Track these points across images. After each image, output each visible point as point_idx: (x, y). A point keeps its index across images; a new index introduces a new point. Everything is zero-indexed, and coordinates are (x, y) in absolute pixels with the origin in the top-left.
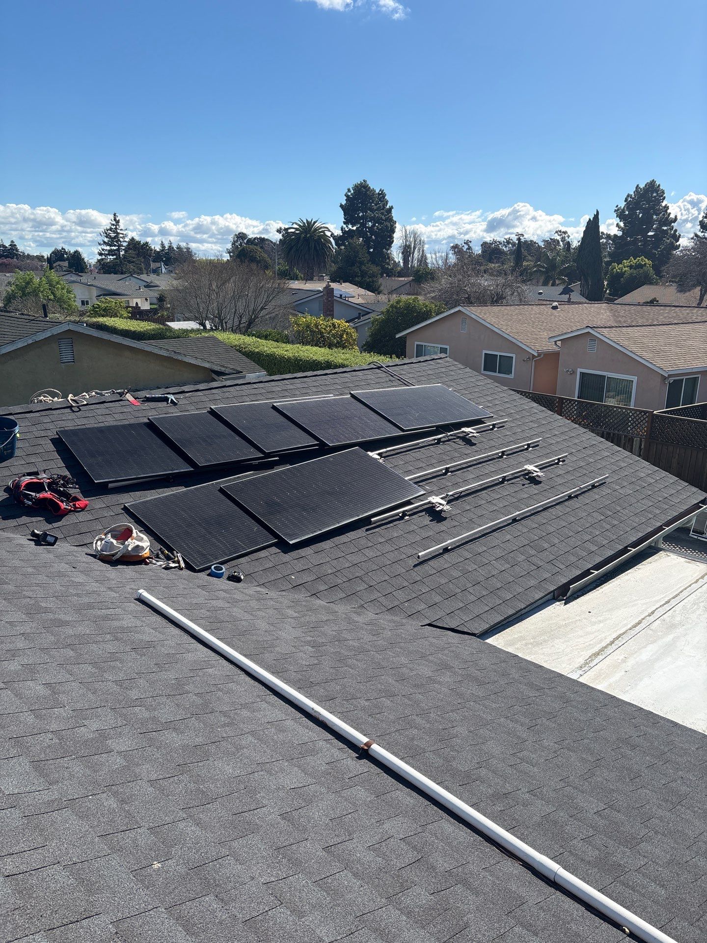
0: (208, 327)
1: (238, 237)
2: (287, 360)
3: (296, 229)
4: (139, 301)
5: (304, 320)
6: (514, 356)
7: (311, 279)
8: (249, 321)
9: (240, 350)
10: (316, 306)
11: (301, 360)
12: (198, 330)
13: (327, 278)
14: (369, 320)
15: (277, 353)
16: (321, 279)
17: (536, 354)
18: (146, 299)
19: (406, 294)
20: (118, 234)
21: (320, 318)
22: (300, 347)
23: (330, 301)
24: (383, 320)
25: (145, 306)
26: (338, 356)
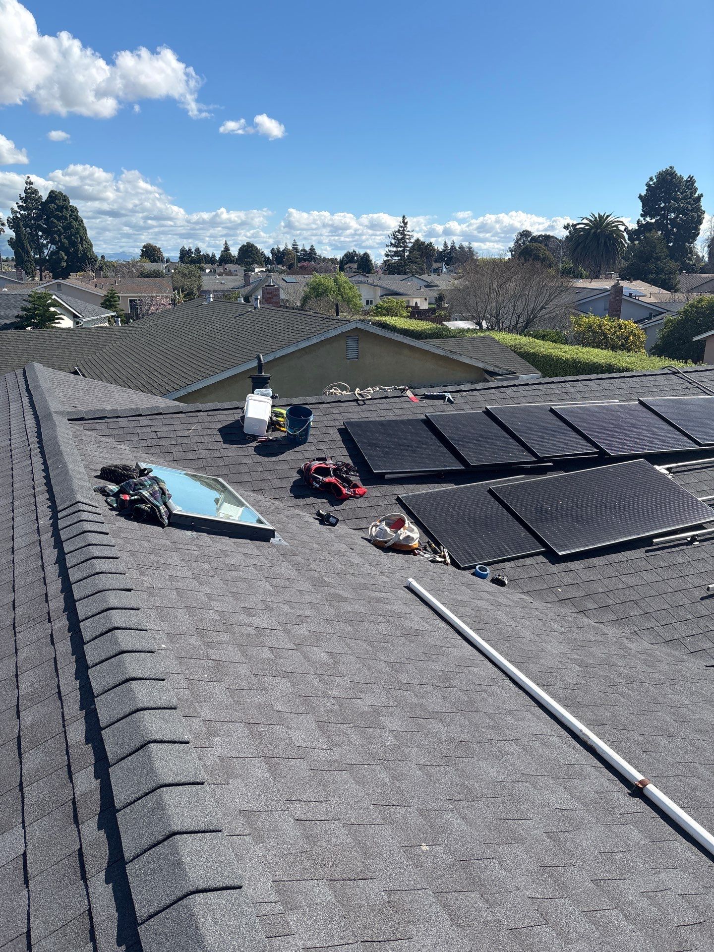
0: (485, 327)
1: (521, 235)
2: (565, 362)
3: (586, 224)
4: (418, 300)
5: (587, 320)
7: (597, 277)
8: (527, 321)
9: (514, 350)
10: (601, 305)
11: (580, 362)
12: (474, 330)
13: (615, 276)
14: (662, 321)
15: (554, 354)
16: (609, 277)
18: (426, 299)
19: (709, 292)
20: (405, 235)
21: (604, 318)
22: (580, 349)
23: (617, 300)
24: (678, 321)
25: (424, 306)
26: (622, 359)
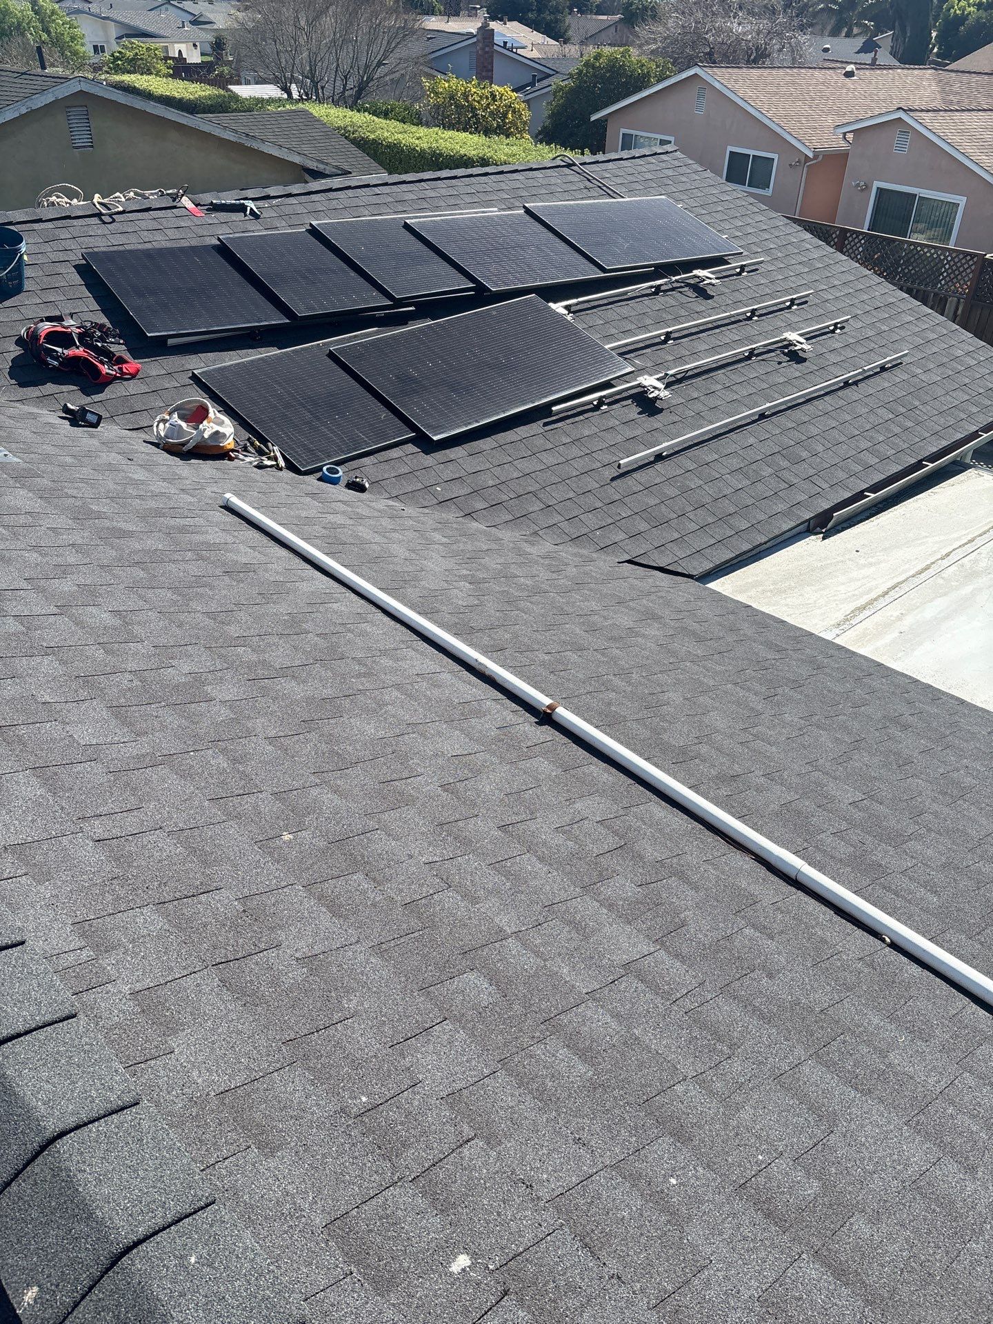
0: (295, 95)
2: (420, 155)
4: (183, 47)
5: (447, 85)
6: (775, 157)
7: (457, 14)
8: (359, 86)
9: (347, 135)
10: (465, 61)
11: (441, 155)
12: (280, 100)
13: (483, 13)
14: (549, 89)
15: (403, 142)
16: (472, 13)
17: (811, 155)
18: (195, 45)
19: (609, 45)
21: (471, 82)
22: (440, 133)
23: (487, 52)
24: (571, 89)
25: (194, 57)
26: (501, 149)
